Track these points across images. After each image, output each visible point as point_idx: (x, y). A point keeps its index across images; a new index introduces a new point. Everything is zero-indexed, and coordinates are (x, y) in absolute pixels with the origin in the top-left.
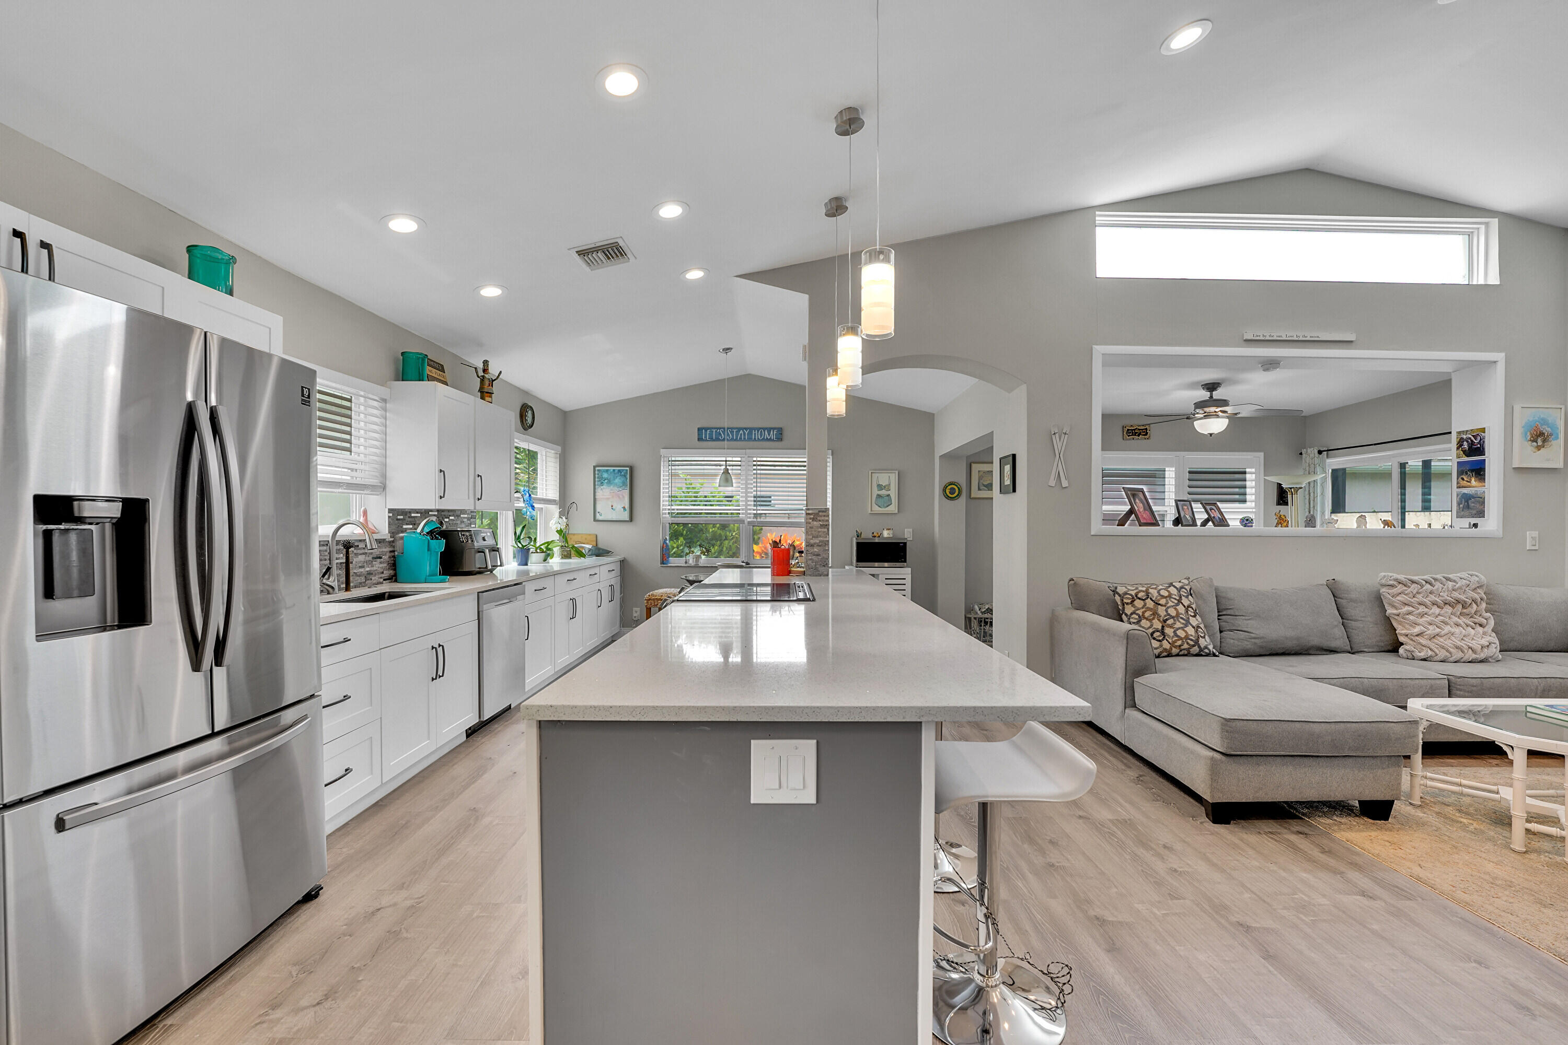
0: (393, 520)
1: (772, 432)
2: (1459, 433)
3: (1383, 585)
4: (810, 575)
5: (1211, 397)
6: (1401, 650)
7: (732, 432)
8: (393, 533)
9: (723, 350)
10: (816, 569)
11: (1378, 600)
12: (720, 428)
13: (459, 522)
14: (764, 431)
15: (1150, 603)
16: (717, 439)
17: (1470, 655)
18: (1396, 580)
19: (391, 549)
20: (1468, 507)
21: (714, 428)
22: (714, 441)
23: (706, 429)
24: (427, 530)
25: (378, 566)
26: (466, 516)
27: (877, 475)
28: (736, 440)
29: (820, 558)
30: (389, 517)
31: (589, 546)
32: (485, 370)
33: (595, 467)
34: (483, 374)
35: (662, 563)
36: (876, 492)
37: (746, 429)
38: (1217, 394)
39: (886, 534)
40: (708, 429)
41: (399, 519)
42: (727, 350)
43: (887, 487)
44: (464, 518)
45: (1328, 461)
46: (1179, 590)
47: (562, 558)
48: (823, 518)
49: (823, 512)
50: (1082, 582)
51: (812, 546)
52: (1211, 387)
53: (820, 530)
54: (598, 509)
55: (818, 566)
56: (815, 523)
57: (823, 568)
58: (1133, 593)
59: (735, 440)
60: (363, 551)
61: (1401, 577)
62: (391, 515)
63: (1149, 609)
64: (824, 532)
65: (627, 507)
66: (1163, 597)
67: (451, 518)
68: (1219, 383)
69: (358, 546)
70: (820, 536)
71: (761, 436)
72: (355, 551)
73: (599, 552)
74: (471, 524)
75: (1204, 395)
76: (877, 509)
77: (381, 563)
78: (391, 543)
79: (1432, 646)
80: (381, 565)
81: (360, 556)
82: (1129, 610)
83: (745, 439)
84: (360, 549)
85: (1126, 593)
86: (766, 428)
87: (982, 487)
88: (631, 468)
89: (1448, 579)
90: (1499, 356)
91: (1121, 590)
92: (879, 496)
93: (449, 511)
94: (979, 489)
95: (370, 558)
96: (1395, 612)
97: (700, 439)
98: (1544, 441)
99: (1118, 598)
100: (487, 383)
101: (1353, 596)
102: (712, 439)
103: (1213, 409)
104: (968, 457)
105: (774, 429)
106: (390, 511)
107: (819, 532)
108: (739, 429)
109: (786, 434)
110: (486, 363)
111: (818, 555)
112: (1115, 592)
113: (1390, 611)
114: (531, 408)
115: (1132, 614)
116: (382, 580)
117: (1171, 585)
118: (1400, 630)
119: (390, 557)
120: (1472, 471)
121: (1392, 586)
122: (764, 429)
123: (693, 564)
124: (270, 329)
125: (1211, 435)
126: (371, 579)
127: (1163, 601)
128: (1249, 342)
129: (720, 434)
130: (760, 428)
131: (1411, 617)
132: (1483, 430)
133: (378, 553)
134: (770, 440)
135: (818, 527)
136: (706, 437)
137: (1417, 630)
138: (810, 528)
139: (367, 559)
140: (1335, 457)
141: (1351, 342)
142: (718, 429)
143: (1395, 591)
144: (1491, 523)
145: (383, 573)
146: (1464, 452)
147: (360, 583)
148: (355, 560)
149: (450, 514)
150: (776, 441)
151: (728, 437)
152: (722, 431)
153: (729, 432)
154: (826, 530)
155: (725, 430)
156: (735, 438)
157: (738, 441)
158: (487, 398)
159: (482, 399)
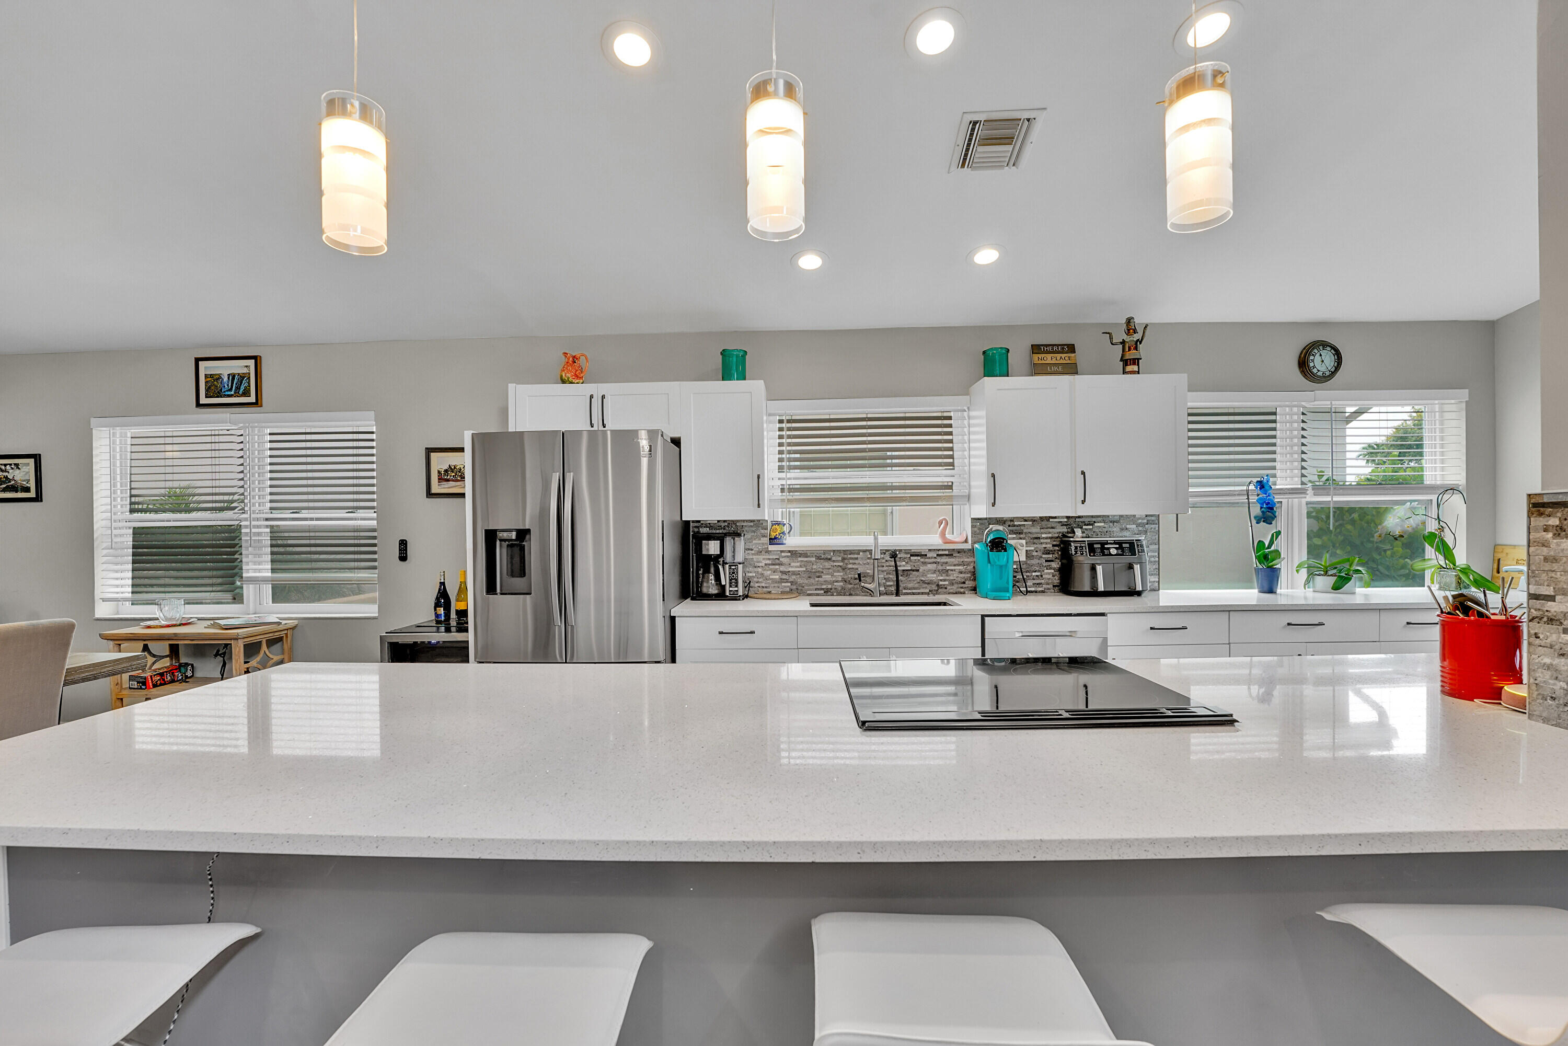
13: (1116, 530)
19: (974, 560)
25: (955, 575)
26: (1134, 521)
32: (1129, 330)
34: (1125, 337)
44: (1128, 524)
60: (933, 560)
67: (1095, 525)
69: (926, 555)
72: (922, 560)
74: (1145, 532)
77: (961, 573)
80: (962, 576)
81: (929, 565)
84: (929, 558)
95: (945, 567)
100: (1129, 346)
106: (972, 519)
110: (1129, 320)
114: (1328, 345)
116: (958, 590)
126: (946, 588)
133: (956, 563)
139: (940, 567)
145: (964, 583)
147: (930, 591)
148: (922, 569)
149: (1094, 520)
158: (1129, 368)
159: (1124, 372)
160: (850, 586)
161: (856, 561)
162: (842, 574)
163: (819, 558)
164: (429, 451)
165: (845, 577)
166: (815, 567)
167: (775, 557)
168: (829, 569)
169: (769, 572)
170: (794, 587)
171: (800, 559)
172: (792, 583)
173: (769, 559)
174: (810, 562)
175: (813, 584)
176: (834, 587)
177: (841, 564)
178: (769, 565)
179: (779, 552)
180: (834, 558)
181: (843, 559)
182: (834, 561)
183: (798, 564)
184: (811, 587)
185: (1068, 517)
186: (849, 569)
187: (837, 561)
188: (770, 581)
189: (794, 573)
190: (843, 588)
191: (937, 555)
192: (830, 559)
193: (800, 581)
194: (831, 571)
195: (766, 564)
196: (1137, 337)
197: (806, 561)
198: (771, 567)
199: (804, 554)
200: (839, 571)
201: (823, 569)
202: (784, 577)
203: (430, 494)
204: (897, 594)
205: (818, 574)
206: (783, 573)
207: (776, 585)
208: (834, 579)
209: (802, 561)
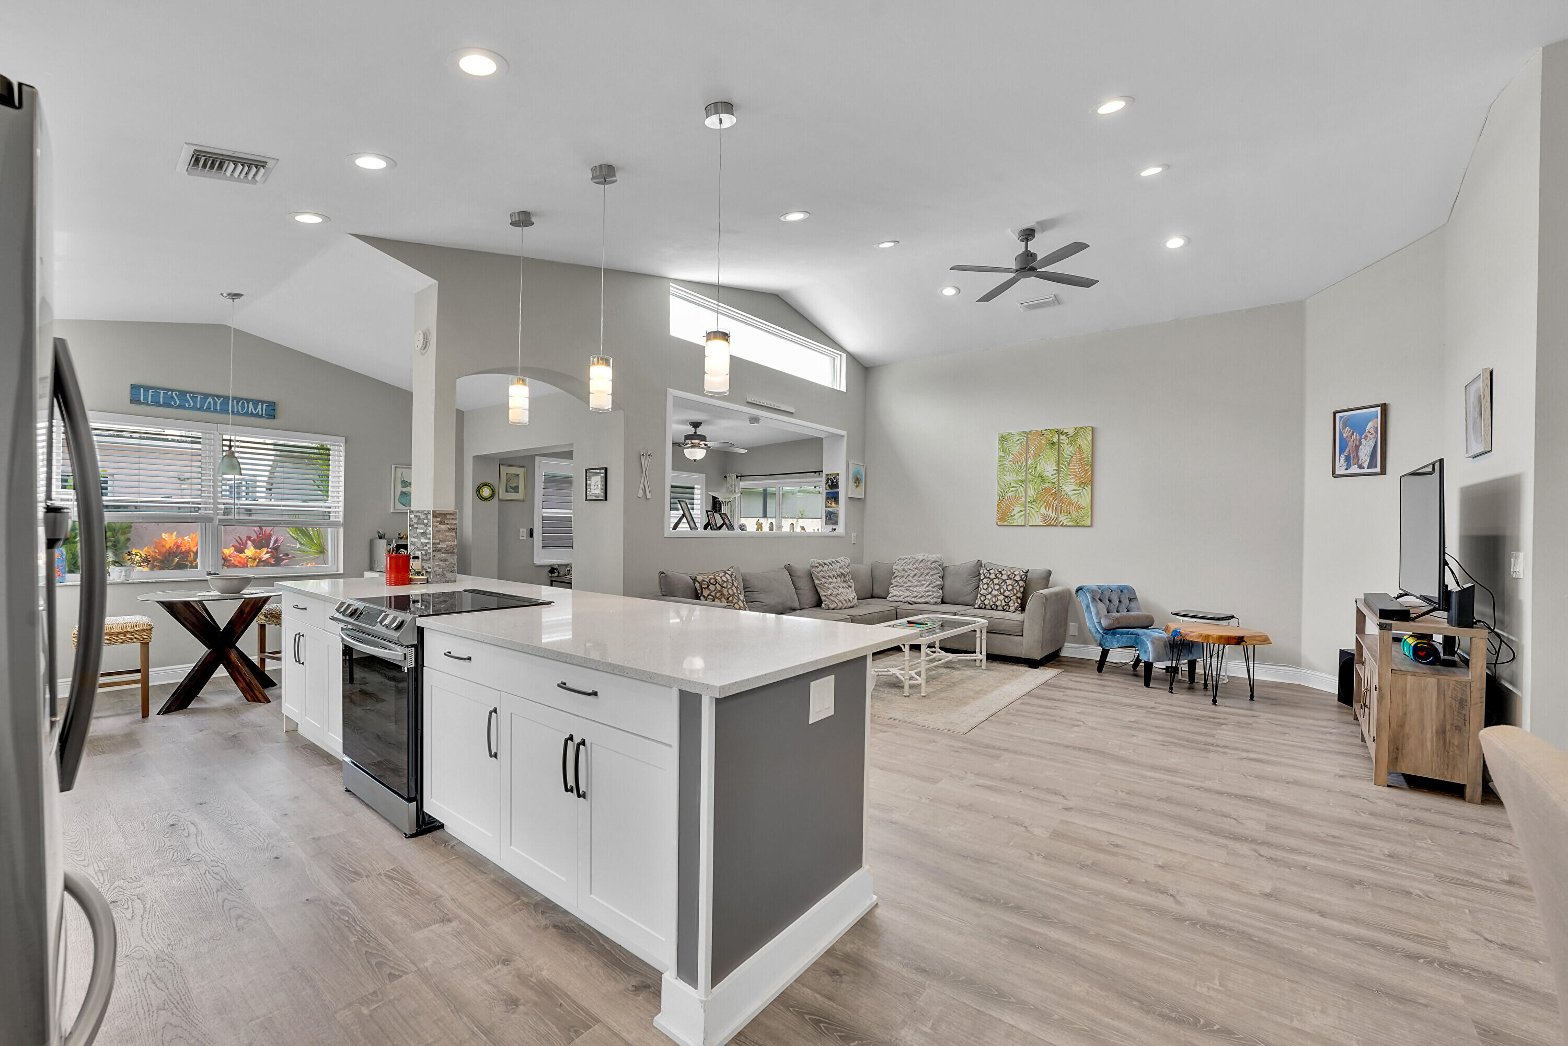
1: (260, 406)
2: (827, 475)
3: (813, 567)
4: (437, 582)
5: (695, 432)
6: (823, 605)
7: (194, 398)
9: (229, 294)
10: (443, 575)
11: (810, 575)
12: (172, 391)
14: (248, 403)
15: (719, 587)
16: (167, 405)
17: (850, 605)
18: (818, 563)
20: (830, 519)
21: (163, 389)
22: (161, 406)
23: (147, 389)
27: (401, 470)
28: (201, 409)
29: (448, 563)
37: (219, 397)
38: (700, 431)
40: (151, 388)
42: (235, 296)
45: (741, 483)
46: (731, 576)
48: (451, 521)
49: (451, 514)
50: (669, 574)
51: (439, 550)
52: (696, 425)
53: (447, 534)
55: (445, 572)
56: (442, 526)
57: (451, 574)
58: (707, 580)
59: (199, 410)
61: (820, 561)
63: (719, 591)
64: (452, 536)
66: (725, 582)
68: (701, 423)
70: (448, 541)
71: (243, 408)
75: (690, 430)
76: (400, 507)
79: (836, 601)
82: (706, 593)
83: (215, 409)
85: (703, 581)
86: (252, 400)
87: (509, 489)
89: (837, 562)
90: (844, 433)
91: (699, 578)
92: (403, 493)
94: (507, 491)
96: (819, 582)
97: (138, 402)
98: (859, 483)
99: (697, 585)
101: (799, 574)
102: (157, 403)
103: (697, 442)
104: (500, 460)
105: (263, 402)
107: (447, 536)
108: (206, 396)
109: (280, 410)
111: (445, 560)
112: (695, 580)
113: (817, 582)
115: (708, 595)
117: (726, 573)
118: (822, 593)
120: (833, 498)
121: (817, 567)
122: (248, 401)
125: (695, 460)
127: (725, 585)
128: (750, 404)
129: (173, 398)
130: (242, 399)
131: (826, 585)
132: (838, 474)
134: (257, 415)
135: (445, 531)
136: (146, 398)
137: (829, 592)
138: (437, 531)
140: (745, 481)
141: (792, 413)
142: (169, 390)
143: (818, 570)
144: (841, 529)
146: (829, 486)
150: (267, 418)
151: (187, 405)
152: (176, 394)
153: (188, 397)
154: (454, 534)
155: (183, 394)
156: (199, 407)
157: (204, 411)
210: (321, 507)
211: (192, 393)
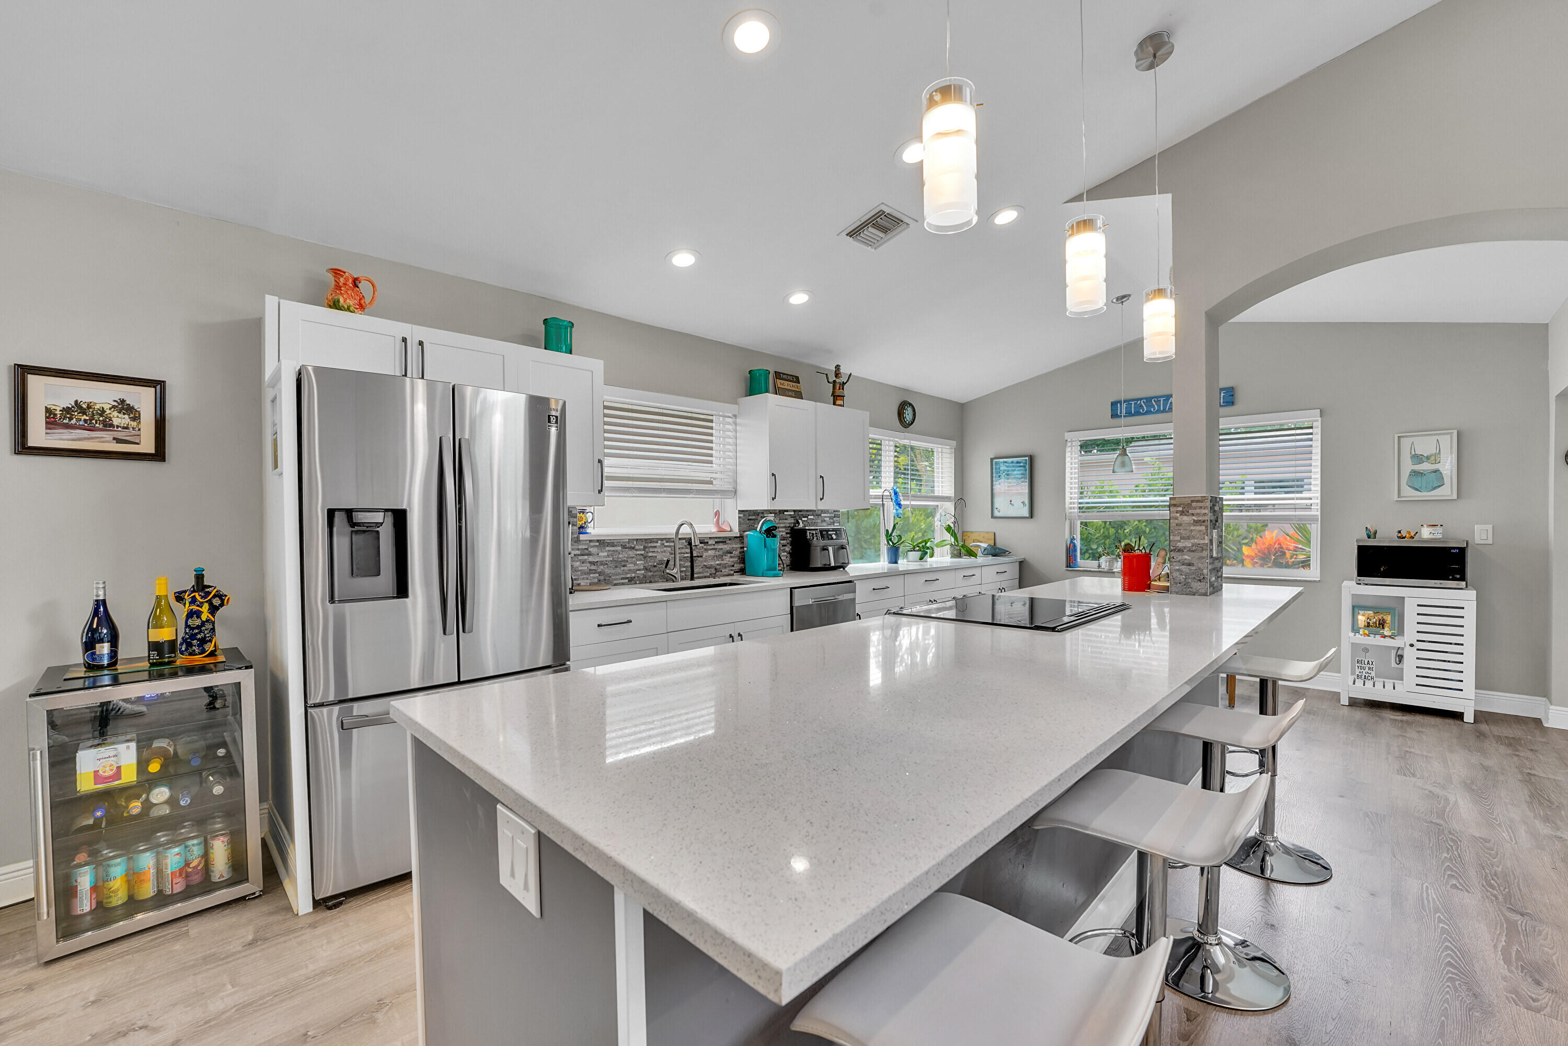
0: (743, 520)
4: (1177, 593)
7: (1158, 402)
8: (742, 531)
9: (1117, 299)
10: (1187, 584)
12: (1141, 399)
13: (819, 521)
16: (1138, 413)
19: (742, 546)
21: (1133, 400)
22: (1133, 415)
23: (1123, 403)
24: (764, 528)
25: (728, 560)
26: (829, 515)
27: (1409, 440)
28: (1164, 411)
29: (1193, 568)
30: (739, 517)
31: (984, 545)
32: (837, 374)
33: (992, 460)
34: (835, 379)
35: (1068, 566)
36: (1408, 466)
39: (1426, 534)
40: (1125, 402)
41: (751, 519)
42: (1121, 298)
43: (1434, 458)
44: (825, 517)
47: (952, 557)
48: (1198, 511)
49: (1198, 501)
51: (1180, 551)
53: (1192, 528)
54: (996, 505)
55: (1190, 580)
56: (1185, 518)
57: (1199, 583)
59: (1162, 412)
60: (713, 547)
62: (741, 515)
64: (1200, 531)
65: (1027, 502)
67: (809, 517)
69: (708, 543)
70: (1194, 538)
72: (705, 547)
73: (996, 551)
74: (834, 523)
76: (1408, 492)
77: (731, 557)
78: (741, 538)
80: (732, 560)
81: (710, 552)
84: (710, 545)
88: (1031, 458)
92: (1415, 473)
93: (807, 511)
95: (721, 553)
97: (1114, 415)
100: (838, 386)
102: (1129, 414)
106: (740, 512)
107: (1191, 531)
109: (1240, 396)
110: (838, 367)
111: (1189, 565)
114: (910, 404)
116: (732, 572)
119: (740, 553)
123: (1106, 569)
124: (592, 372)
126: (721, 571)
129: (1141, 406)
133: (728, 549)
135: (1189, 525)
136: (1121, 413)
138: (1177, 525)
139: (717, 553)
142: (1138, 400)
145: (733, 566)
147: (710, 574)
148: (705, 554)
149: (808, 513)
150: (1225, 406)
151: (1152, 410)
152: (1143, 402)
153: (1153, 402)
154: (1203, 528)
155: (1149, 400)
156: (1162, 409)
157: (1166, 412)
158: (838, 402)
159: (834, 404)
160: (650, 574)
161: (655, 550)
162: (643, 562)
163: (624, 547)
164: (22, 372)
165: (646, 565)
166: (621, 556)
167: (584, 547)
168: (633, 557)
169: (578, 563)
170: (602, 578)
171: (607, 548)
172: (600, 574)
173: (578, 549)
174: (617, 551)
175: (619, 574)
176: (637, 575)
177: (643, 552)
178: (578, 555)
179: (588, 542)
180: (637, 547)
181: (645, 548)
182: (637, 550)
183: (606, 554)
184: (617, 577)
185: (794, 511)
186: (650, 557)
187: (640, 550)
188: (579, 573)
189: (602, 563)
190: (645, 577)
191: (716, 542)
192: (633, 548)
193: (607, 571)
194: (634, 559)
195: (575, 555)
196: (844, 379)
197: (613, 551)
198: (580, 558)
199: (611, 544)
200: (641, 560)
201: (627, 558)
202: (593, 567)
203: (22, 447)
204: (692, 578)
205: (623, 564)
206: (592, 563)
207: (585, 576)
208: (637, 567)
209: (609, 551)
210: (1293, 499)
211: (1156, 397)
